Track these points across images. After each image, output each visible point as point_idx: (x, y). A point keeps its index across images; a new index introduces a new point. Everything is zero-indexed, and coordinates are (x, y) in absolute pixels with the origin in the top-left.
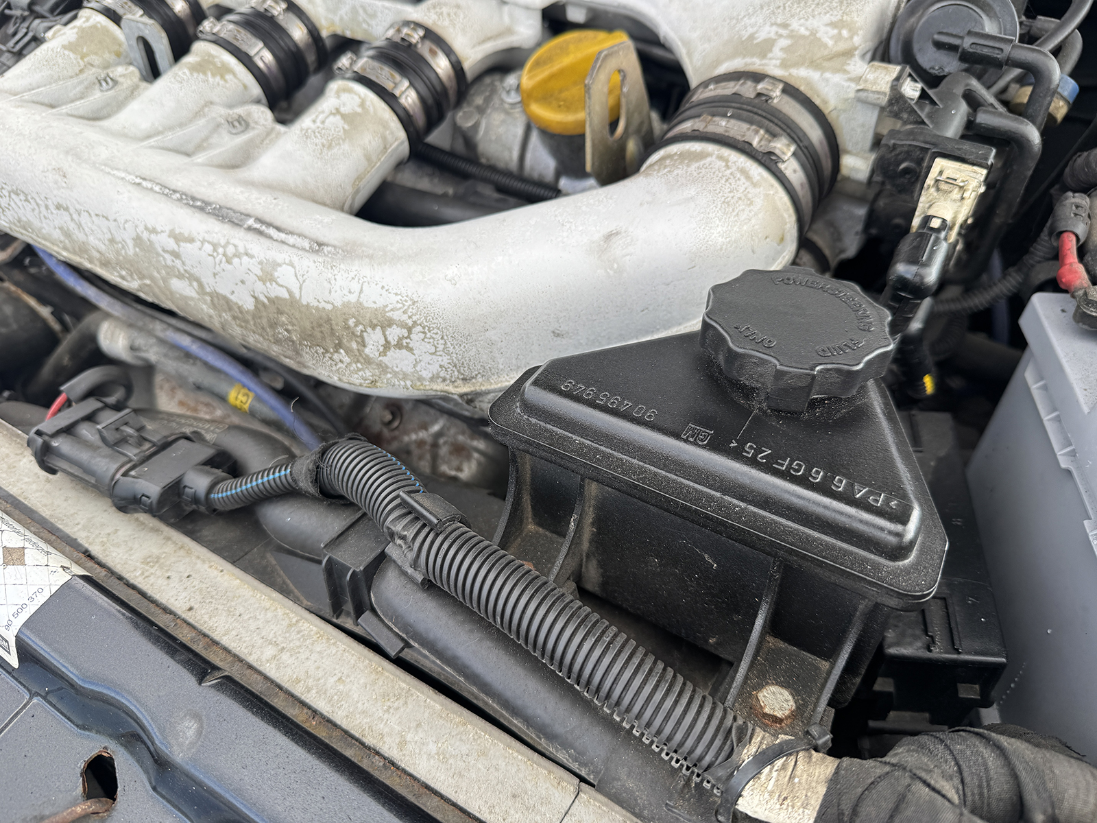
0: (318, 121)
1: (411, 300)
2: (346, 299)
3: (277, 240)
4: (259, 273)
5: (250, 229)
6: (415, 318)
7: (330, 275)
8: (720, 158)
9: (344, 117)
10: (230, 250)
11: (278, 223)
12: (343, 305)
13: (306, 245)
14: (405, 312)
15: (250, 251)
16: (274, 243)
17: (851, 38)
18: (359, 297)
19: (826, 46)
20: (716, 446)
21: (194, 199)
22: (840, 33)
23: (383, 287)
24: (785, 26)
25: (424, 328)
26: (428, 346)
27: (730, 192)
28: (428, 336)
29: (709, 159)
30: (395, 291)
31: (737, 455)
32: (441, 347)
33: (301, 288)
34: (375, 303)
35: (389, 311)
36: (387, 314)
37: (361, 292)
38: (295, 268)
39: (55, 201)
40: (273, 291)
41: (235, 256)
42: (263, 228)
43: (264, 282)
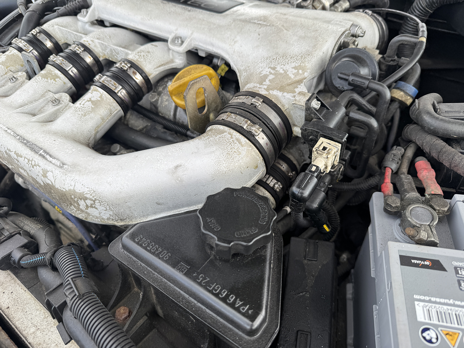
0: (82, 104)
1: (93, 190)
2: (70, 188)
3: (48, 161)
5: (40, 155)
6: (95, 197)
7: (64, 178)
8: (229, 134)
9: (92, 102)
10: (33, 163)
11: (51, 153)
12: (69, 190)
13: (58, 163)
14: (91, 195)
16: (48, 162)
17: (304, 73)
18: (74, 188)
19: (290, 78)
20: (187, 274)
21: (24, 139)
22: (298, 72)
23: (83, 185)
24: (274, 69)
25: (99, 201)
26: (103, 207)
27: (231, 149)
28: (102, 204)
29: (225, 133)
31: (195, 279)
32: (108, 208)
33: (55, 182)
34: (80, 190)
35: (85, 194)
37: (75, 186)
38: (53, 173)
40: (47, 181)
41: (34, 165)
42: (45, 155)
43: (44, 177)
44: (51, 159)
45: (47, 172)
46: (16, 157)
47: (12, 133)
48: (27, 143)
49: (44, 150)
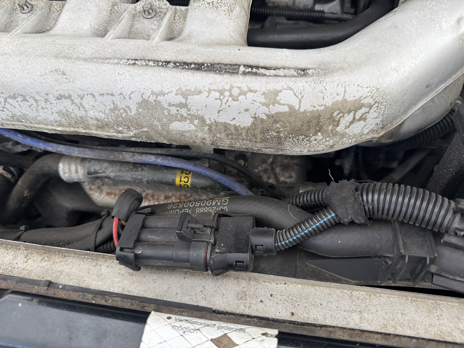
1: (376, 88)
2: (335, 100)
4: (263, 100)
5: (244, 73)
6: (376, 99)
7: (321, 88)
10: (235, 92)
11: (261, 64)
12: (333, 104)
13: (294, 73)
14: (372, 97)
15: (252, 88)
18: (344, 96)
21: (187, 64)
23: (358, 85)
25: (379, 104)
28: (379, 108)
30: (366, 86)
32: (381, 113)
33: (300, 102)
34: (354, 96)
35: (363, 99)
36: (361, 102)
37: (345, 92)
38: (293, 90)
39: (56, 94)
40: (275, 109)
41: (240, 94)
42: (254, 70)
43: (267, 106)
44: (272, 72)
45: (276, 93)
46: (180, 99)
47: (151, 63)
48: (199, 67)
49: (244, 66)
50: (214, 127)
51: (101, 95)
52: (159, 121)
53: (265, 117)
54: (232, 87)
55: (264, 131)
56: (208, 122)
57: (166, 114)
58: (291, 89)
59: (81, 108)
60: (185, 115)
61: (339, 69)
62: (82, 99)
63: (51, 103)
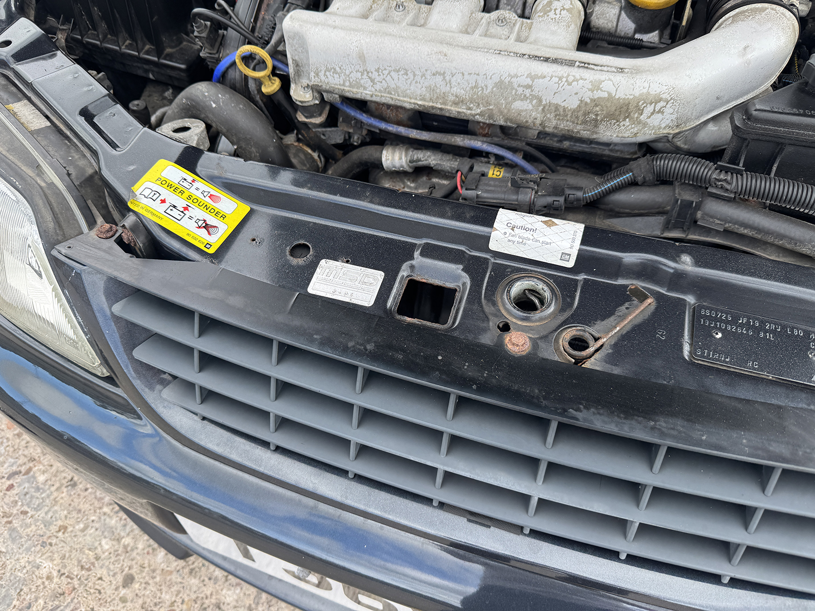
1: (672, 87)
2: (642, 92)
3: (597, 70)
4: (590, 87)
5: (579, 66)
6: (672, 96)
7: (632, 82)
8: (772, 9)
10: (571, 79)
12: (640, 95)
13: (614, 69)
14: (668, 94)
15: (583, 77)
18: (648, 90)
21: (538, 57)
23: (660, 83)
25: (674, 101)
26: (671, 110)
28: (674, 104)
30: (665, 85)
32: (676, 110)
33: (616, 90)
34: (656, 91)
35: (662, 94)
36: (660, 96)
39: (434, 71)
40: (598, 94)
41: (573, 81)
42: (586, 65)
43: (593, 91)
44: (599, 68)
45: (601, 82)
46: (529, 81)
47: (512, 54)
48: (547, 60)
49: (579, 62)
50: (547, 108)
51: (469, 74)
52: (505, 99)
53: (589, 101)
54: (568, 75)
55: (586, 114)
56: (544, 102)
57: (513, 93)
58: (611, 80)
59: (448, 85)
60: (528, 95)
61: (647, 71)
62: (452, 76)
63: (426, 78)
